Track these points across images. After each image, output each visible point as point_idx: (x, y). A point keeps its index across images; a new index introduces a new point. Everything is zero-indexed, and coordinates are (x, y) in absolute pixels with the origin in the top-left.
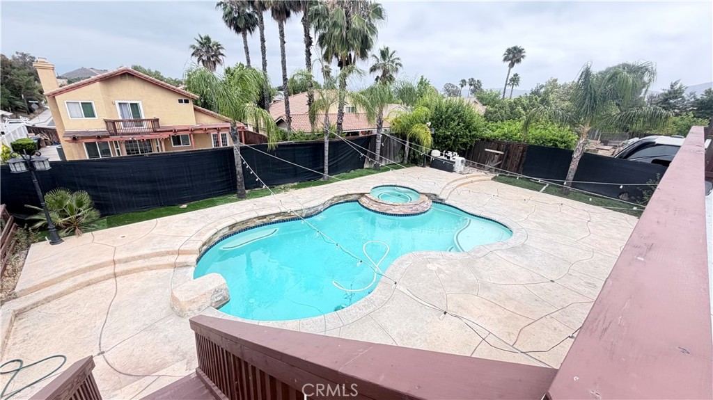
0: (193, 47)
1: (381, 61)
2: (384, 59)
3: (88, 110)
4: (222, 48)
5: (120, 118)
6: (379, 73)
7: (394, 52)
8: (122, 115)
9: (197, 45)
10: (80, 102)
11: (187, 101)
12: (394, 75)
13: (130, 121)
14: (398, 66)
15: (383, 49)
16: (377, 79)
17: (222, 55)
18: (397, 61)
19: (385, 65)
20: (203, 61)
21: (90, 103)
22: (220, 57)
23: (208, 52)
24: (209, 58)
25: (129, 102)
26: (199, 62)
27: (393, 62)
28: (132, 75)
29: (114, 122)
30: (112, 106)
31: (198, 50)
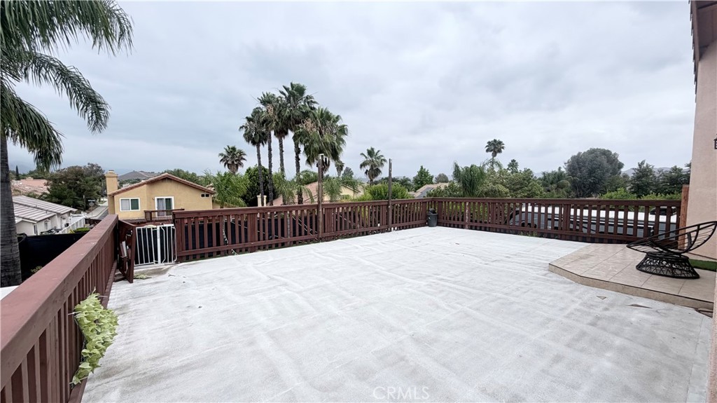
0: (221, 155)
1: (369, 158)
2: (371, 157)
3: (135, 204)
4: (244, 154)
5: (156, 209)
6: (368, 168)
7: (378, 151)
8: (158, 207)
9: (225, 153)
10: (130, 199)
11: (207, 196)
12: (381, 169)
13: (163, 211)
14: (383, 162)
15: (370, 149)
16: (366, 173)
17: (244, 159)
18: (383, 158)
19: (373, 161)
20: (228, 165)
21: (137, 200)
22: (242, 161)
23: (233, 158)
24: (233, 162)
25: (165, 198)
26: (225, 165)
27: (378, 158)
28: (171, 179)
29: (151, 212)
30: (152, 201)
31: (225, 157)
